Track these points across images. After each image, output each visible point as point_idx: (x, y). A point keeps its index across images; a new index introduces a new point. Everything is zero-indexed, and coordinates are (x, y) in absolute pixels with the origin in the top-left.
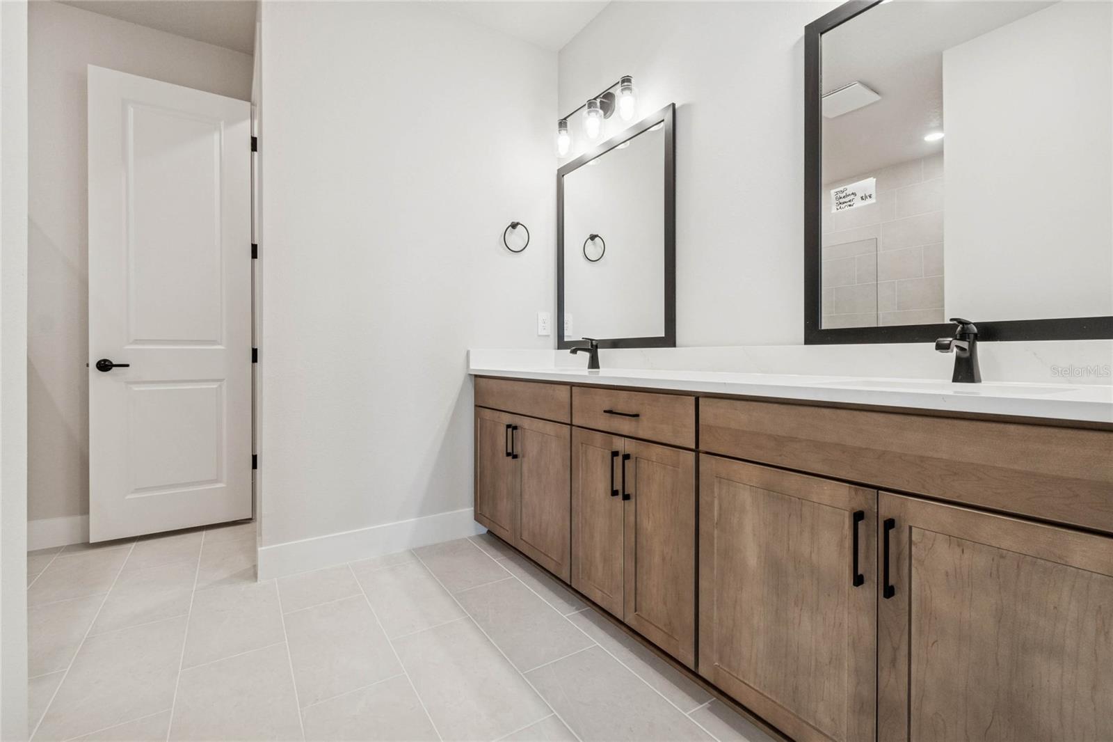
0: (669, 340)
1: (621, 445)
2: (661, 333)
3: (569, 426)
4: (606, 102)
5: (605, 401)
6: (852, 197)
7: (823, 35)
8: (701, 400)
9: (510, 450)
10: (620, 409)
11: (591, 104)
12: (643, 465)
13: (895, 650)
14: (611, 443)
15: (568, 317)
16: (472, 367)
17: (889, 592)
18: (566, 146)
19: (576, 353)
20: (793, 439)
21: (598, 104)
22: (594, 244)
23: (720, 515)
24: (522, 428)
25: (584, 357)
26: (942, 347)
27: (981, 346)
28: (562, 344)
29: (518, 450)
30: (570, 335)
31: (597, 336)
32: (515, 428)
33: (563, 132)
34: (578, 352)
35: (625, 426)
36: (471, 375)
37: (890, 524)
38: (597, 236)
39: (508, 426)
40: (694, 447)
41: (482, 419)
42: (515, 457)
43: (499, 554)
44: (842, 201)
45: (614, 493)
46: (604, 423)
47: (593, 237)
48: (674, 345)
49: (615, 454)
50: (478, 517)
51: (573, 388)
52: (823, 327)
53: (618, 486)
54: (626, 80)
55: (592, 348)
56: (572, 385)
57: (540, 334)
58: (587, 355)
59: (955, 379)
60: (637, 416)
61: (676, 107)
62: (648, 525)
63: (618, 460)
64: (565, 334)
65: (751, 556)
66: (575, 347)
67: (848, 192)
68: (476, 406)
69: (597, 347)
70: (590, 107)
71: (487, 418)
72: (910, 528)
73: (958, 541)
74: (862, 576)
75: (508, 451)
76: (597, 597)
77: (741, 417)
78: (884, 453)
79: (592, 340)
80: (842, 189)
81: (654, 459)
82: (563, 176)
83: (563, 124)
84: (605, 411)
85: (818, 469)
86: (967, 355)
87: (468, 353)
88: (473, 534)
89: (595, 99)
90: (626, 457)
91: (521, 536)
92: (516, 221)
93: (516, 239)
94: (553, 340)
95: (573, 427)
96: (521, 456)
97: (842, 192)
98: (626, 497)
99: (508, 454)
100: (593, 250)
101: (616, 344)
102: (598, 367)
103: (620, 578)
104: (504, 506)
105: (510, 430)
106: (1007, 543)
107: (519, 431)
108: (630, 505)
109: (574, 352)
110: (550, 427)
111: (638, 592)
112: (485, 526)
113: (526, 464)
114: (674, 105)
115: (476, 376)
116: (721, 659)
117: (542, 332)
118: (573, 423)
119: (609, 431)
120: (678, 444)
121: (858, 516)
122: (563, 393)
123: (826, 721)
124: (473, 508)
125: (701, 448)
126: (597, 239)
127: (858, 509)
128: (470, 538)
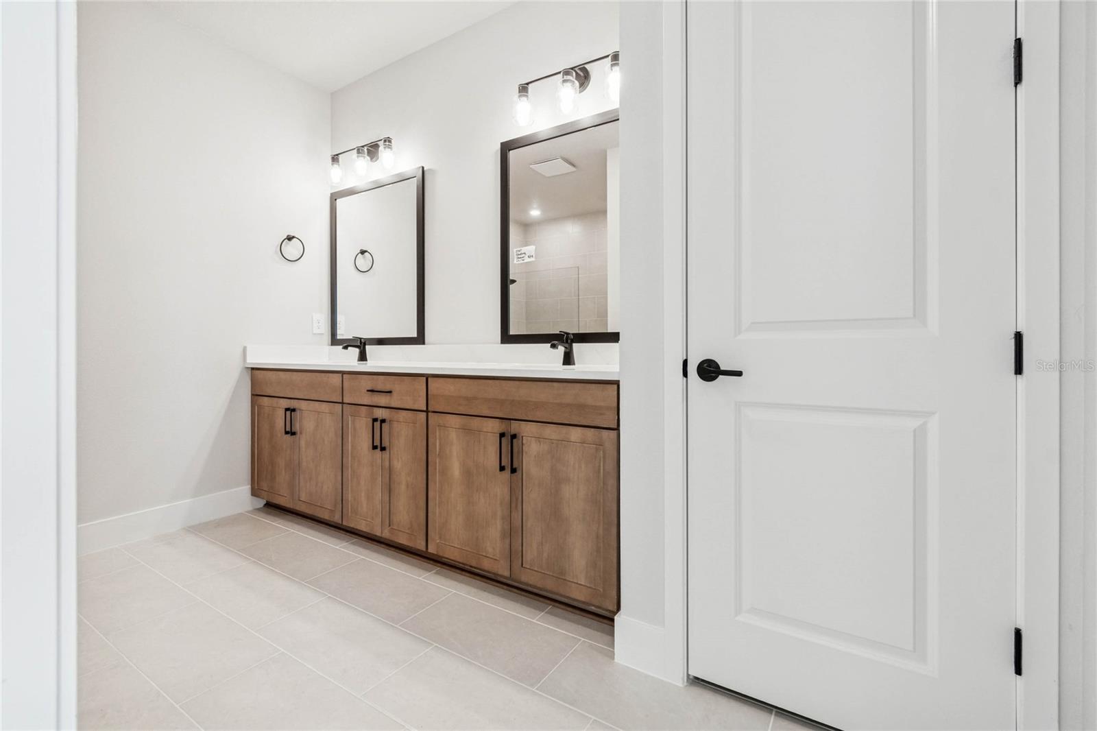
0: (420, 339)
1: (380, 414)
2: (413, 333)
3: (341, 405)
4: (372, 150)
5: (367, 383)
6: (524, 255)
7: (511, 152)
8: (429, 379)
9: (288, 429)
10: (379, 388)
11: (359, 150)
12: (395, 424)
13: (517, 500)
14: (373, 413)
15: (340, 318)
16: (249, 361)
17: (513, 471)
18: (339, 177)
19: (347, 349)
20: (475, 398)
21: (366, 151)
22: (364, 257)
23: (440, 449)
24: (300, 410)
25: (355, 352)
26: (553, 346)
27: (575, 345)
28: (335, 341)
29: (297, 428)
30: (342, 334)
31: (365, 336)
32: (294, 410)
33: (335, 166)
34: (349, 348)
35: (382, 400)
36: (248, 368)
37: (514, 437)
38: (366, 251)
39: (287, 410)
40: (425, 409)
41: (260, 407)
42: (293, 434)
43: (277, 519)
44: (520, 256)
45: (375, 447)
46: (367, 399)
47: (363, 252)
48: (424, 343)
49: (375, 420)
50: (255, 493)
51: (344, 375)
52: (511, 334)
53: (377, 443)
54: (388, 140)
55: (361, 345)
56: (343, 373)
57: (314, 332)
58: (357, 351)
59: (564, 364)
60: (390, 392)
61: (425, 169)
62: (397, 465)
63: (377, 424)
64: (338, 333)
65: (456, 470)
66: (346, 344)
67: (523, 252)
68: (253, 395)
69: (365, 344)
70: (358, 152)
71: (266, 405)
72: (522, 437)
73: (539, 439)
74: (504, 466)
75: (287, 430)
76: (363, 527)
77: (450, 388)
78: (513, 401)
79: (361, 339)
80: (519, 249)
81: (401, 420)
82: (336, 200)
83: (335, 159)
84: (368, 391)
85: (486, 413)
86: (568, 350)
87: (245, 349)
88: (250, 508)
89: (363, 147)
90: (383, 421)
91: (299, 497)
92: (292, 235)
93: (292, 249)
94: (328, 338)
95: (344, 405)
96: (298, 433)
97: (519, 251)
98: (383, 449)
99: (287, 433)
100: (363, 263)
101: (381, 342)
102: (366, 360)
103: (379, 507)
104: (283, 477)
105: (288, 413)
106: (554, 436)
107: (298, 413)
108: (386, 454)
109: (346, 348)
110: (325, 407)
111: (391, 512)
112: (263, 498)
113: (303, 440)
114: (423, 168)
115: (253, 369)
116: (440, 538)
117: (316, 331)
118: (344, 402)
119: (372, 404)
120: (416, 409)
121: (502, 435)
122: (336, 379)
123: (490, 550)
124: (250, 486)
125: (429, 409)
126: (366, 254)
127: (503, 431)
128: (248, 512)
